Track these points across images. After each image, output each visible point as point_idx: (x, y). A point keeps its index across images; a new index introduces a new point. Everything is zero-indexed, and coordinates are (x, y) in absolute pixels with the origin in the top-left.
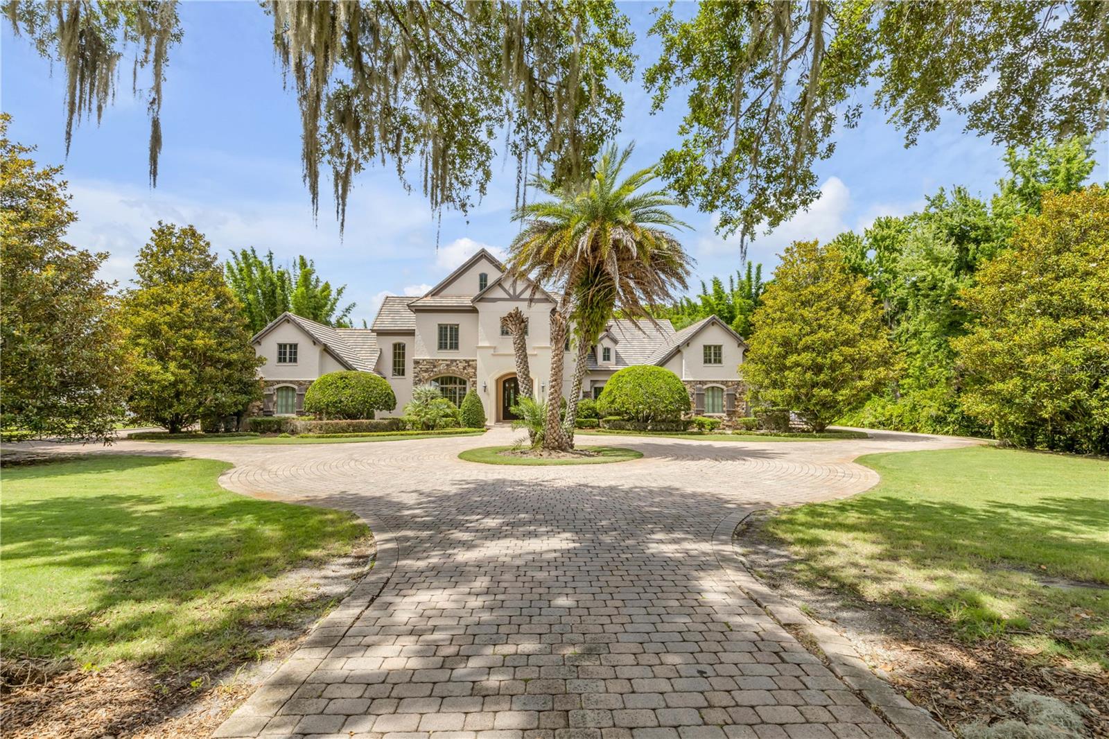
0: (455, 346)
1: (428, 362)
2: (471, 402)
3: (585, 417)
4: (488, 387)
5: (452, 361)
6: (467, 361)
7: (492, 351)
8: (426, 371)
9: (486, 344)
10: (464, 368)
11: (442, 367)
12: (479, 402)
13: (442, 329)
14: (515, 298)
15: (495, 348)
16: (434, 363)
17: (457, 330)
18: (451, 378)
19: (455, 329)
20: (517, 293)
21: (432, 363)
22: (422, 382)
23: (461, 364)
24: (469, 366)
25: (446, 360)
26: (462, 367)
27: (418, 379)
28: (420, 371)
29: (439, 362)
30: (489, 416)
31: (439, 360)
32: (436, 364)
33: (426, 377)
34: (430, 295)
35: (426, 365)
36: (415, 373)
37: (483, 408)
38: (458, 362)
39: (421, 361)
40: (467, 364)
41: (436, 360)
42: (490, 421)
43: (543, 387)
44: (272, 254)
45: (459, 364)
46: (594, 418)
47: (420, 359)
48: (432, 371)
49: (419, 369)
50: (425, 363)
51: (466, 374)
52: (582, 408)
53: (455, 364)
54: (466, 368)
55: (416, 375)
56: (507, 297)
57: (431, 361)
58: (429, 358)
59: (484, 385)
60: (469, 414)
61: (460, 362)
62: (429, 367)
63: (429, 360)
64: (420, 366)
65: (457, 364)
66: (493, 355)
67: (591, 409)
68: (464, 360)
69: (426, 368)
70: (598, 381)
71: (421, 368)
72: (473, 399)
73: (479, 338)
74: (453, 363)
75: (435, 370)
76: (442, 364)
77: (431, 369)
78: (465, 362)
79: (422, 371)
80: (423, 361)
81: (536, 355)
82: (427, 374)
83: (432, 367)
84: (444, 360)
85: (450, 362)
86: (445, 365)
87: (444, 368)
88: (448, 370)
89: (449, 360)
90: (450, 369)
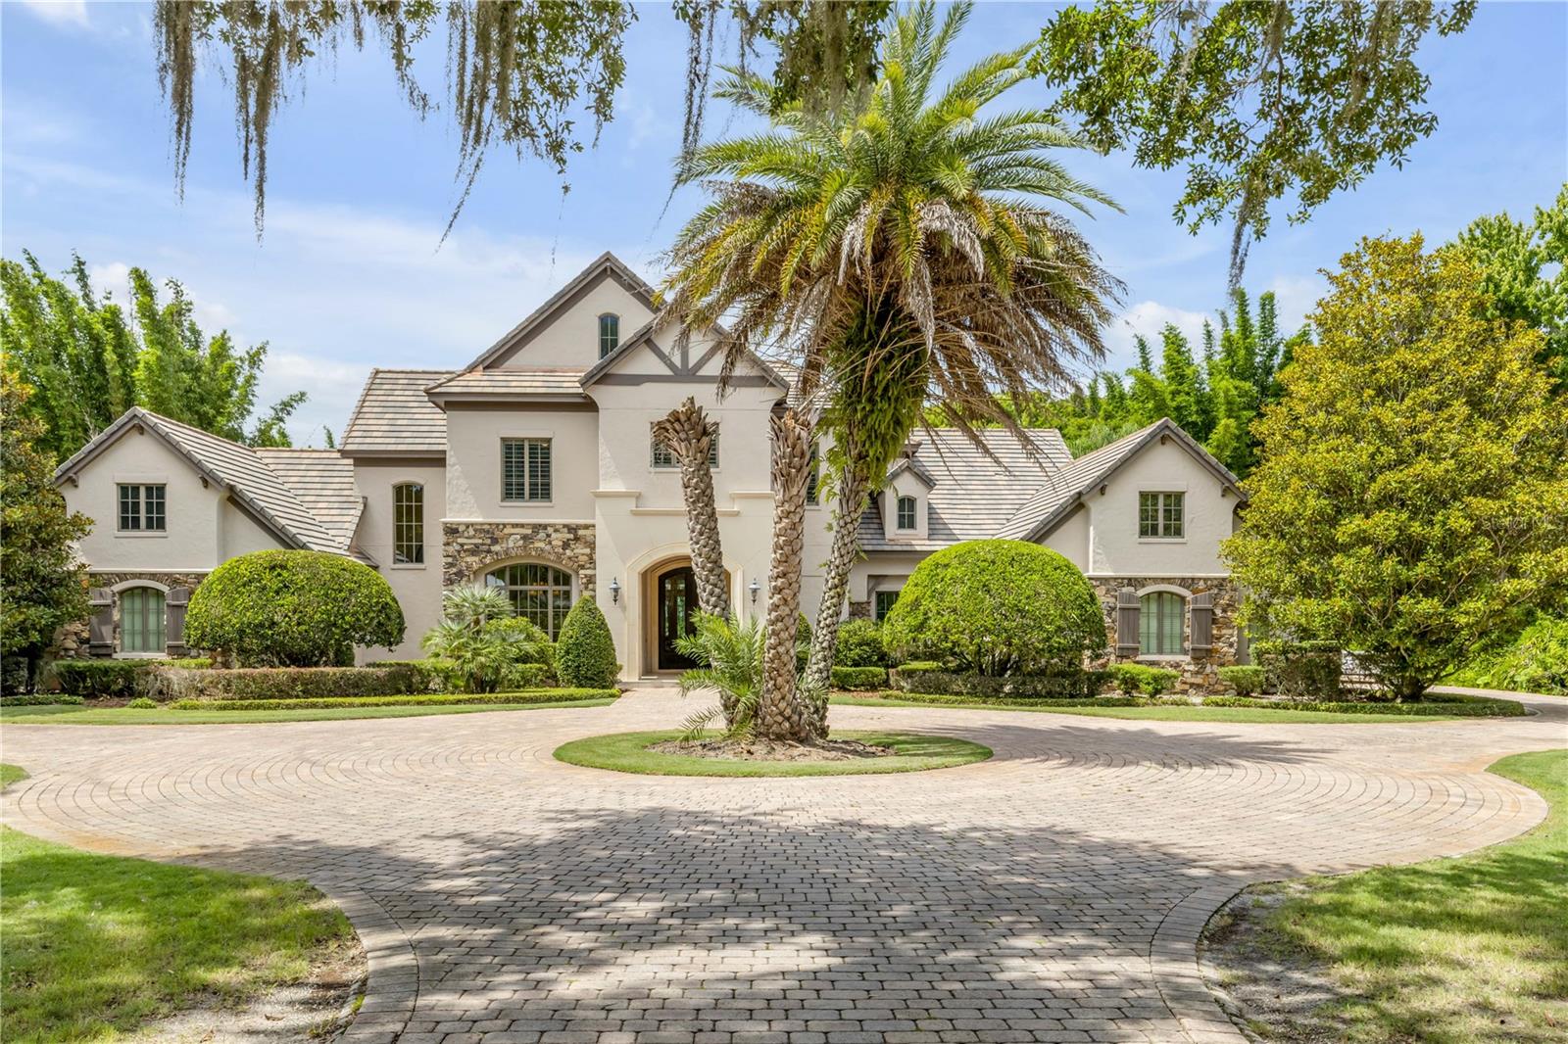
0: (542, 491)
1: (479, 529)
2: (583, 625)
3: (856, 664)
4: (624, 590)
5: (537, 528)
6: (570, 529)
7: (631, 505)
8: (475, 551)
9: (618, 486)
10: (566, 545)
11: (513, 543)
12: (603, 625)
13: (512, 449)
14: (685, 375)
15: (638, 497)
16: (492, 534)
17: (546, 453)
18: (534, 568)
19: (541, 452)
20: (692, 361)
21: (488, 532)
22: (465, 579)
23: (558, 535)
24: (577, 539)
25: (522, 526)
26: (561, 543)
27: (454, 570)
28: (459, 552)
29: (506, 531)
30: (626, 659)
31: (505, 525)
32: (497, 534)
33: (475, 567)
34: (481, 367)
35: (474, 537)
36: (448, 556)
37: (611, 639)
38: (550, 530)
39: (461, 528)
40: (572, 536)
41: (498, 525)
42: (628, 672)
43: (755, 591)
44: (84, 264)
45: (554, 536)
46: (875, 664)
47: (459, 524)
48: (489, 551)
49: (458, 548)
50: (472, 533)
51: (570, 558)
52: (846, 642)
53: (542, 535)
54: (569, 545)
55: (450, 560)
56: (667, 372)
57: (486, 527)
58: (480, 520)
59: (614, 586)
60: (578, 656)
61: (556, 531)
62: (480, 541)
63: (482, 524)
64: (460, 540)
65: (548, 536)
66: (635, 514)
67: (868, 645)
68: (565, 526)
69: (475, 545)
70: (886, 576)
71: (462, 545)
72: (586, 618)
73: (601, 472)
74: (538, 533)
75: (496, 548)
76: (511, 535)
77: (485, 548)
78: (566, 530)
79: (465, 551)
80: (468, 527)
81: (737, 514)
82: (477, 559)
83: (489, 541)
84: (515, 525)
85: (531, 530)
86: (519, 537)
87: (517, 545)
88: (527, 548)
89: (528, 524)
90: (530, 546)
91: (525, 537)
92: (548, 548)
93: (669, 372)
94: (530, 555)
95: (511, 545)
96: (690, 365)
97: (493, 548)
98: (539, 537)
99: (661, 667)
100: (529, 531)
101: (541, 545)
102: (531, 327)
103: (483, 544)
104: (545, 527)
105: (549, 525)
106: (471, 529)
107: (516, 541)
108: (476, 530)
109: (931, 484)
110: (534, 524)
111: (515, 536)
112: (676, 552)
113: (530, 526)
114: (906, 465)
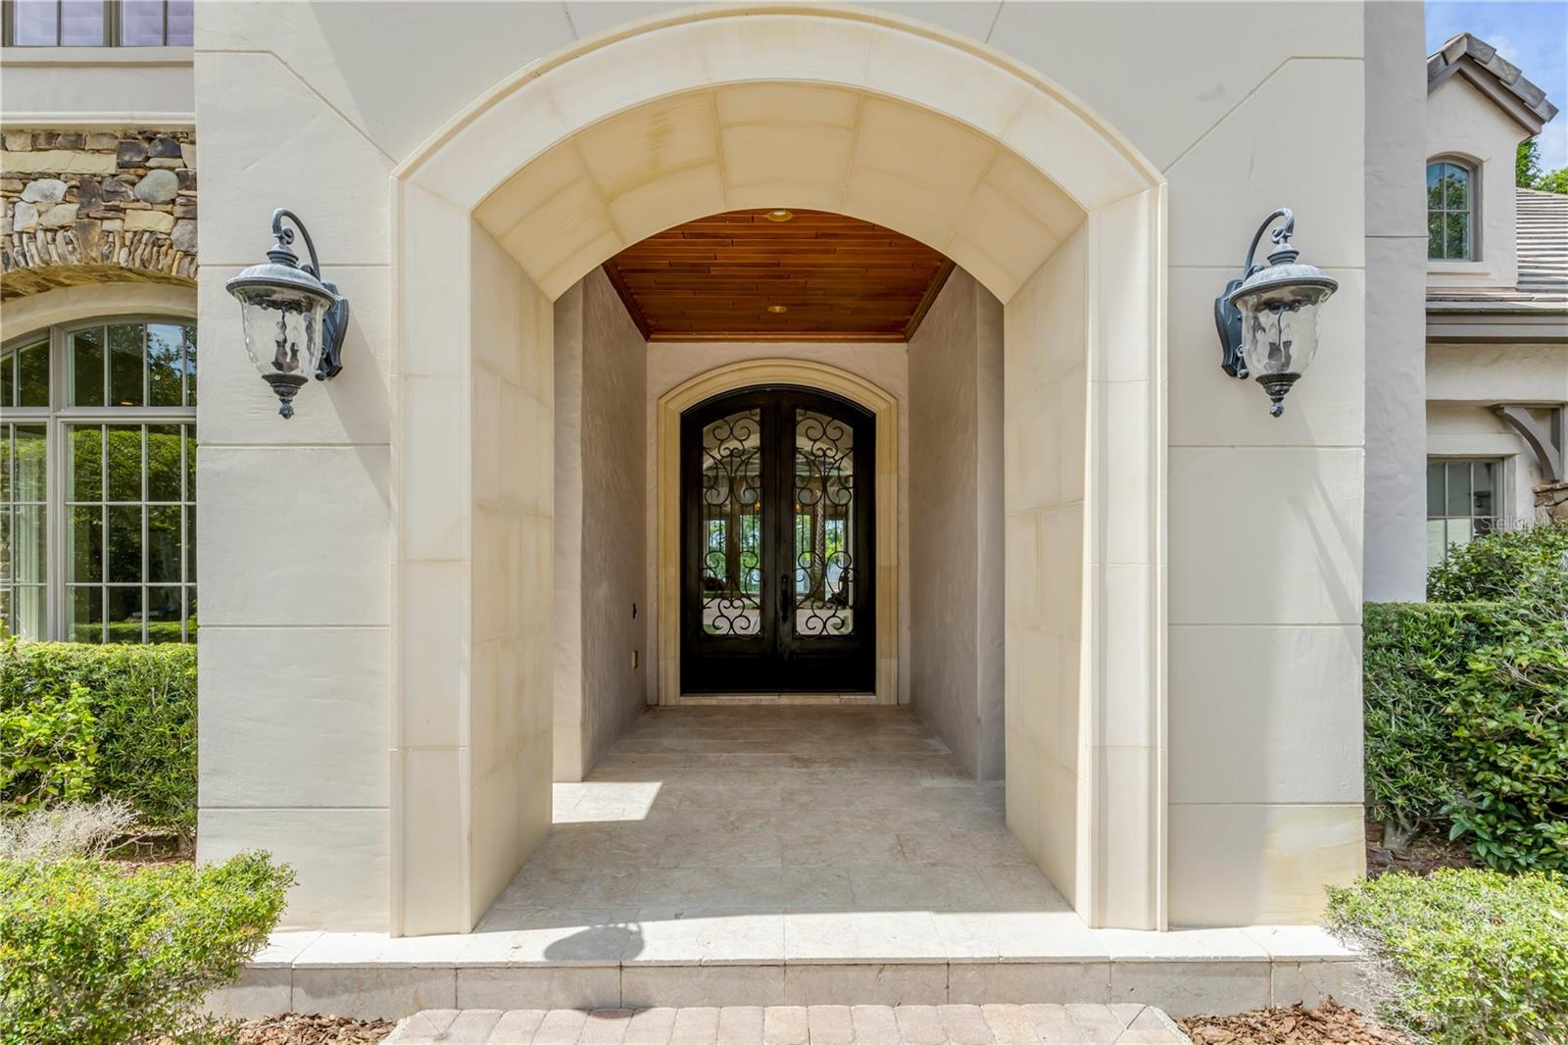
5: (139, 146)
11: (37, 213)
25: (76, 140)
53: (159, 180)
74: (143, 167)
76: (26, 178)
84: (47, 138)
85: (113, 158)
86: (60, 187)
87: (50, 221)
88: (95, 235)
89: (101, 134)
90: (107, 225)
91: (84, 189)
92: (184, 232)
94: (105, 268)
95: (25, 220)
98: (144, 186)
99: (688, 686)
100: (106, 164)
101: (156, 221)
104: (168, 143)
105: (191, 134)
107: (46, 205)
109: (1541, 110)
110: (125, 129)
111: (43, 183)
112: (721, 77)
113: (106, 143)
114: (1463, 49)
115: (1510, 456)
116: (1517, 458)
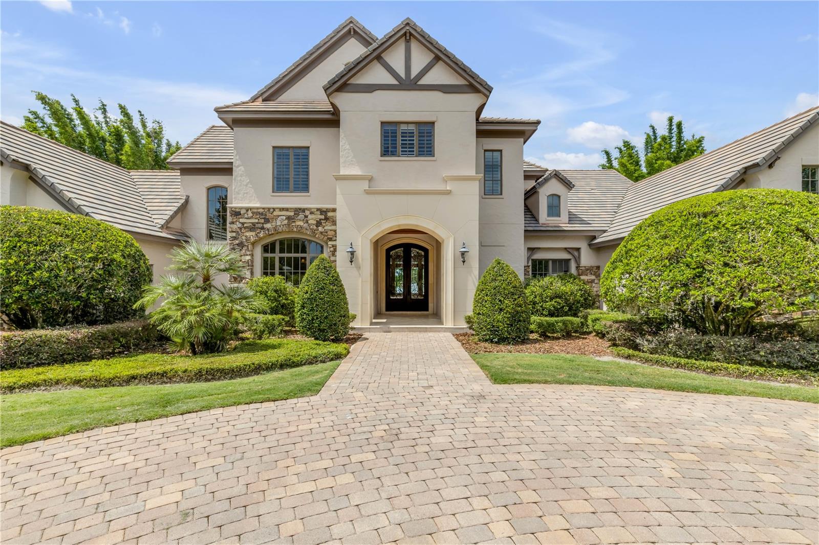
0: (303, 186)
1: (256, 212)
3: (551, 314)
4: (359, 253)
5: (298, 211)
6: (322, 212)
7: (365, 185)
8: (252, 228)
9: (356, 171)
10: (319, 224)
11: (281, 222)
12: (336, 281)
13: (281, 154)
14: (409, 84)
15: (371, 180)
16: (265, 215)
17: (306, 157)
18: (297, 241)
19: (302, 155)
20: (414, 72)
21: (262, 214)
22: (245, 248)
23: (313, 216)
24: (326, 219)
25: (287, 210)
26: (315, 222)
27: (237, 242)
28: (240, 228)
29: (275, 213)
30: (360, 309)
31: (274, 209)
32: (269, 216)
33: (252, 239)
34: (260, 99)
35: (252, 218)
36: (233, 232)
37: (344, 294)
38: (307, 213)
39: (242, 212)
40: (323, 217)
41: (269, 209)
42: (362, 320)
43: (463, 254)
44: (106, 105)
45: (310, 217)
46: (566, 314)
47: (241, 208)
48: (263, 228)
49: (240, 225)
50: (250, 214)
51: (321, 233)
52: (541, 295)
53: (301, 216)
54: (321, 224)
55: (234, 234)
56: (393, 81)
57: (261, 211)
58: (258, 205)
59: (351, 250)
60: (312, 310)
61: (312, 213)
62: (257, 221)
63: (258, 208)
64: (241, 220)
65: (306, 217)
66: (367, 192)
67: (560, 297)
68: (318, 209)
69: (252, 223)
70: (540, 248)
71: (243, 224)
72: (321, 275)
73: (342, 160)
74: (298, 215)
75: (268, 226)
76: (279, 216)
77: (260, 225)
78: (319, 213)
79: (245, 228)
80: (247, 211)
81: (449, 193)
82: (253, 234)
83: (262, 221)
84: (282, 209)
85: (293, 213)
86: (284, 218)
87: (283, 224)
88: (291, 226)
89: (291, 209)
90: (293, 224)
91: (289, 218)
92: (306, 225)
93: (395, 82)
94: (293, 232)
95: (279, 223)
96: (412, 77)
97: (265, 226)
98: (299, 217)
99: (387, 310)
100: (292, 214)
101: (301, 223)
102: (296, 70)
103: (257, 223)
104: (303, 210)
105: (307, 209)
106: (250, 212)
107: (282, 221)
108: (253, 213)
109: (571, 186)
110: (296, 208)
111: (282, 217)
112: (400, 223)
113: (292, 210)
114: (554, 173)
115: (570, 259)
116: (572, 260)
